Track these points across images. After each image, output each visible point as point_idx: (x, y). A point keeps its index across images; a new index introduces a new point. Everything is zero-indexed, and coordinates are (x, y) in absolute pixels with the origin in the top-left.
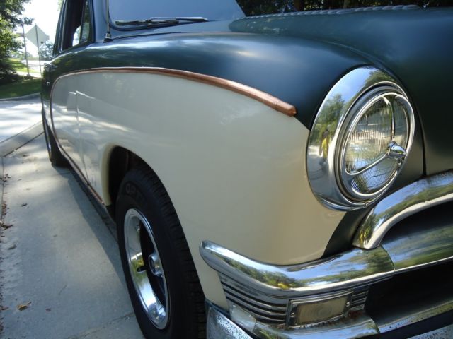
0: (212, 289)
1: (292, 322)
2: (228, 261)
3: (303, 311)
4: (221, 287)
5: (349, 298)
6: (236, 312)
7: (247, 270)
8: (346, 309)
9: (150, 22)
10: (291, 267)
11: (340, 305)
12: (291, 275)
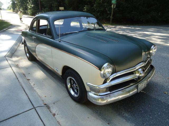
0: (88, 89)
1: (99, 92)
2: (89, 84)
3: (100, 91)
4: (89, 89)
5: (106, 89)
6: (92, 92)
7: (92, 86)
8: (106, 90)
9: (63, 34)
10: (98, 85)
11: (105, 90)
12: (99, 86)
